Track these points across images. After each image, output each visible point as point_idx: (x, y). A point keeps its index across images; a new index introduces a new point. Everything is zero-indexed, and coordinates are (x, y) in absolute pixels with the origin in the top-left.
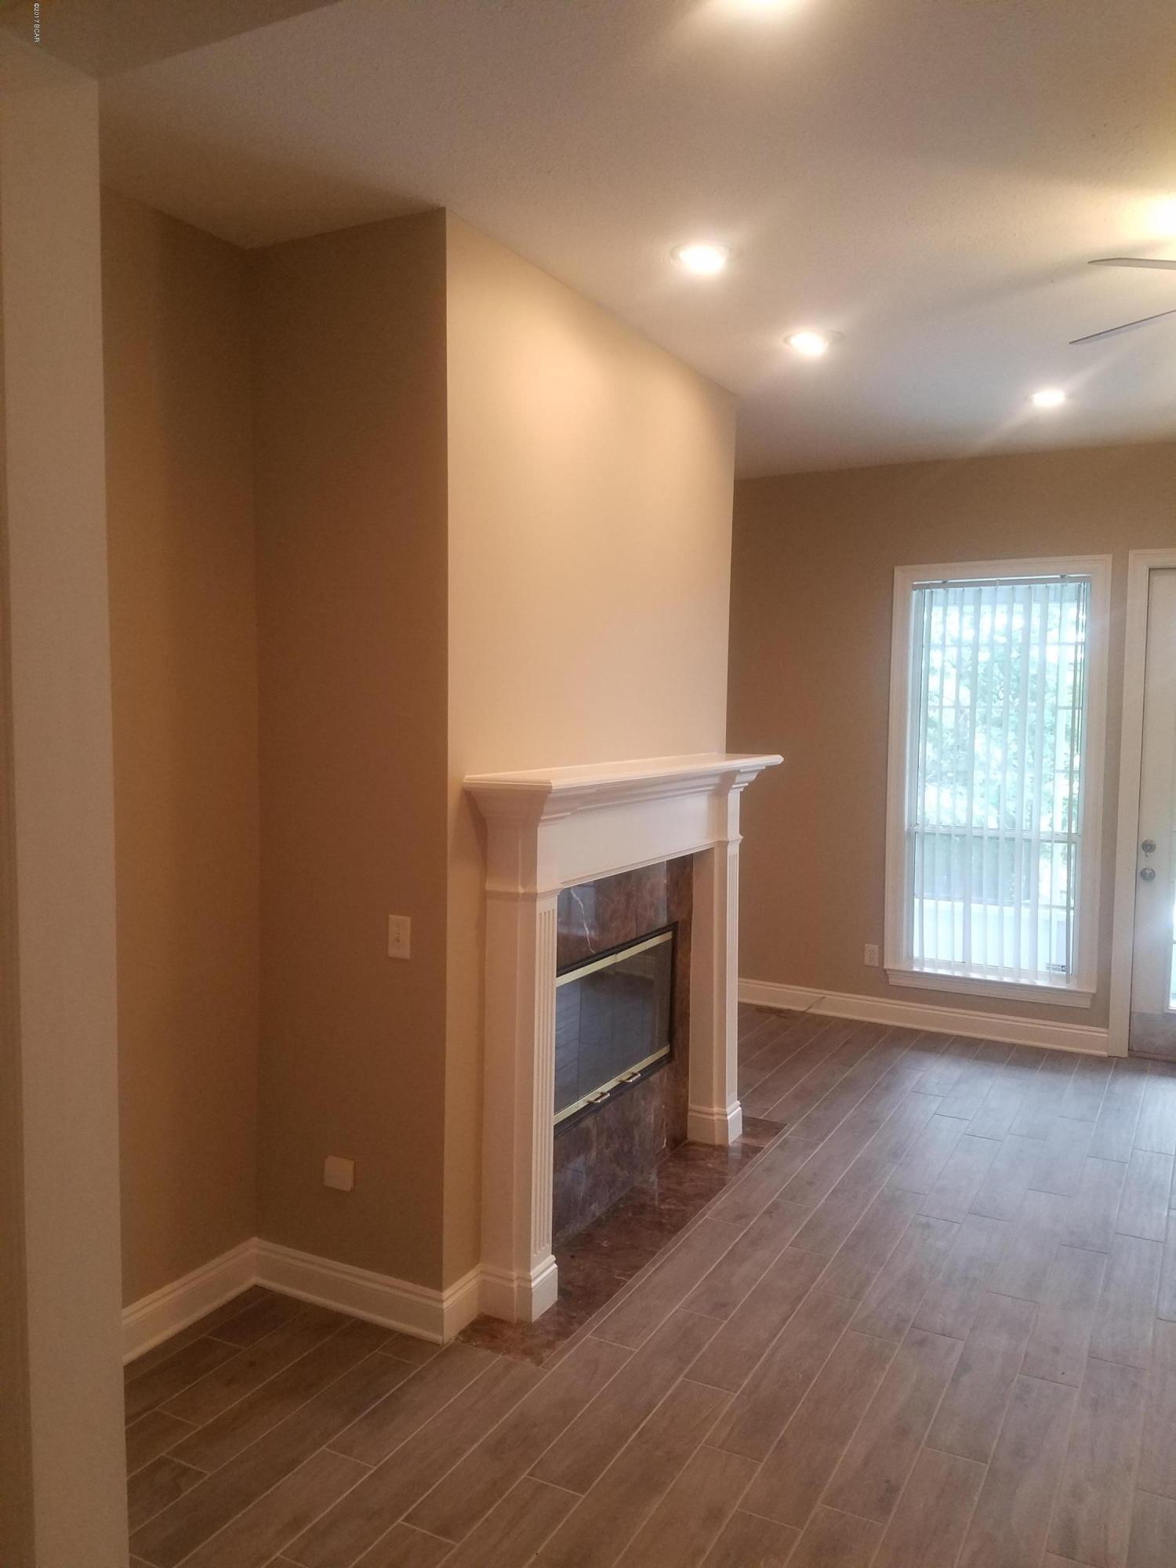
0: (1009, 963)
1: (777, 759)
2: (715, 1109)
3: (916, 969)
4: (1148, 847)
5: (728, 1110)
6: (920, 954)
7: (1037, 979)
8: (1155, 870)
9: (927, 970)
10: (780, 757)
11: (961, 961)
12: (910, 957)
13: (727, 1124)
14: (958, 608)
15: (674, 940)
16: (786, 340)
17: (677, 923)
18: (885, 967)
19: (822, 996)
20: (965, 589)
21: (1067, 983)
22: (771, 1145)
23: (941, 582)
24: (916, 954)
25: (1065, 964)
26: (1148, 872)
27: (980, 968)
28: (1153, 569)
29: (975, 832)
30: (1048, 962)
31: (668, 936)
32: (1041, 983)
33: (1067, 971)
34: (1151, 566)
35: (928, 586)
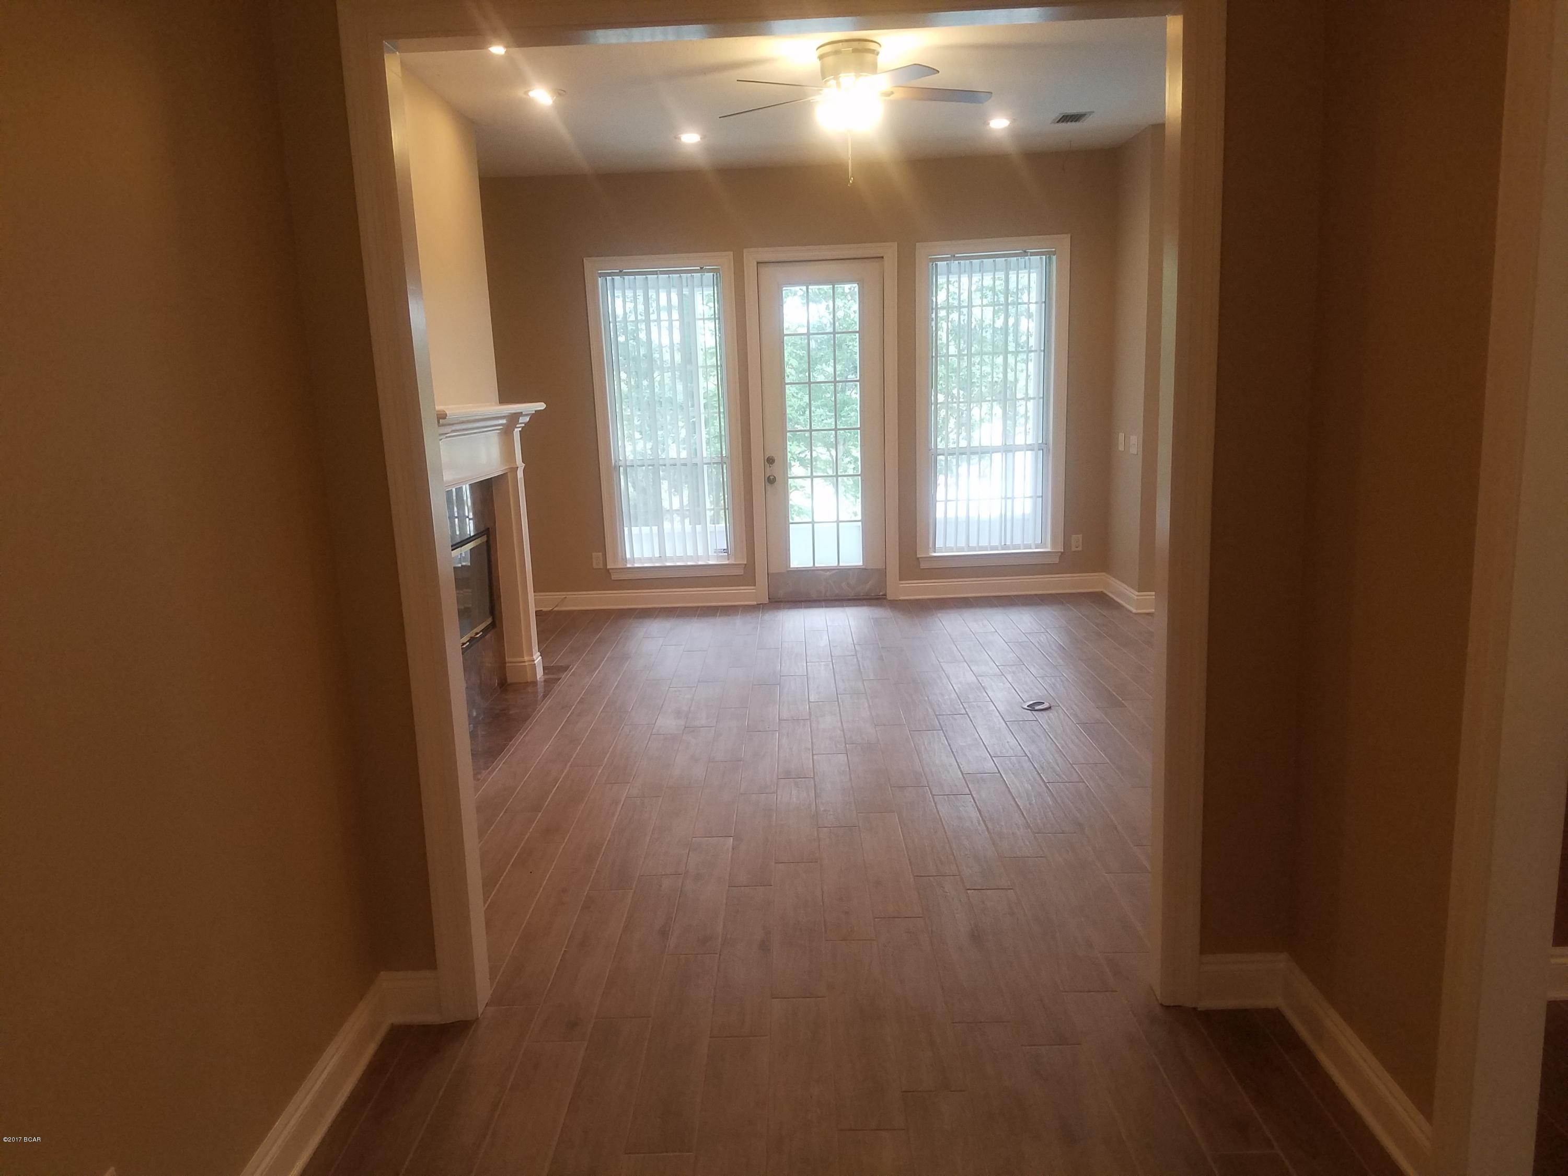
0: (690, 553)
1: (541, 406)
2: (526, 658)
3: (629, 566)
4: (770, 461)
5: (535, 657)
6: (631, 555)
7: (709, 560)
8: (775, 476)
9: (636, 565)
10: (543, 403)
11: (658, 556)
12: (625, 560)
13: (535, 666)
14: (632, 291)
15: (487, 542)
16: (526, 93)
17: (489, 529)
18: (608, 567)
19: (565, 596)
20: (636, 277)
21: (728, 560)
22: (565, 677)
23: (618, 271)
24: (628, 556)
25: (726, 548)
26: (772, 478)
27: (671, 559)
28: (759, 263)
29: (661, 462)
30: (715, 548)
31: (484, 538)
32: (712, 562)
33: (728, 553)
34: (759, 260)
35: (610, 274)
